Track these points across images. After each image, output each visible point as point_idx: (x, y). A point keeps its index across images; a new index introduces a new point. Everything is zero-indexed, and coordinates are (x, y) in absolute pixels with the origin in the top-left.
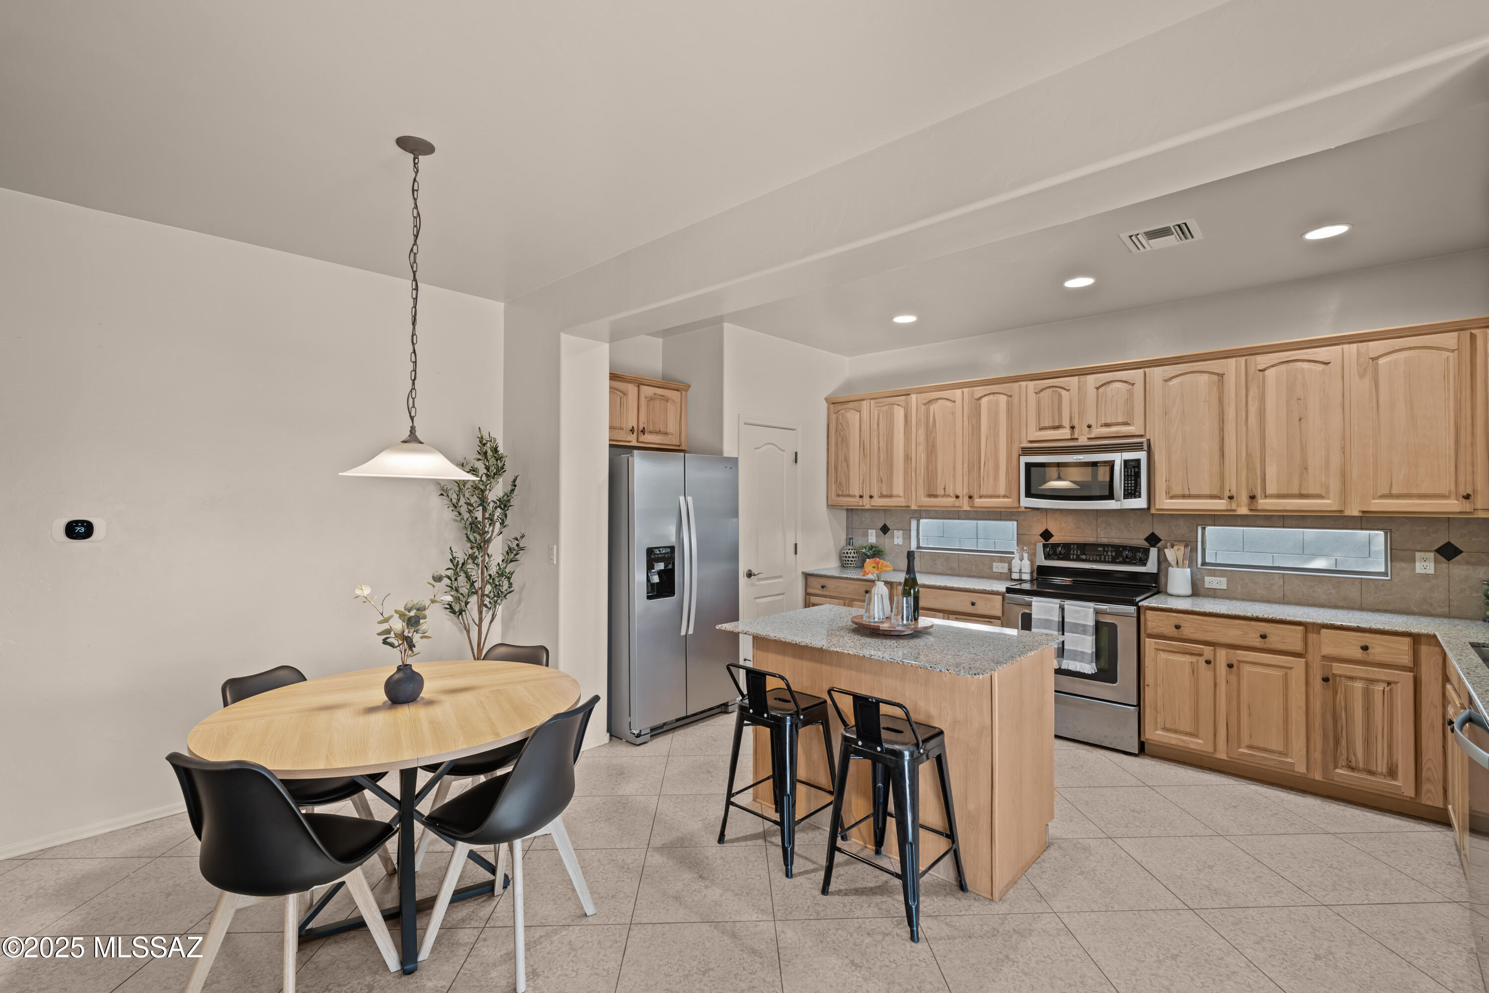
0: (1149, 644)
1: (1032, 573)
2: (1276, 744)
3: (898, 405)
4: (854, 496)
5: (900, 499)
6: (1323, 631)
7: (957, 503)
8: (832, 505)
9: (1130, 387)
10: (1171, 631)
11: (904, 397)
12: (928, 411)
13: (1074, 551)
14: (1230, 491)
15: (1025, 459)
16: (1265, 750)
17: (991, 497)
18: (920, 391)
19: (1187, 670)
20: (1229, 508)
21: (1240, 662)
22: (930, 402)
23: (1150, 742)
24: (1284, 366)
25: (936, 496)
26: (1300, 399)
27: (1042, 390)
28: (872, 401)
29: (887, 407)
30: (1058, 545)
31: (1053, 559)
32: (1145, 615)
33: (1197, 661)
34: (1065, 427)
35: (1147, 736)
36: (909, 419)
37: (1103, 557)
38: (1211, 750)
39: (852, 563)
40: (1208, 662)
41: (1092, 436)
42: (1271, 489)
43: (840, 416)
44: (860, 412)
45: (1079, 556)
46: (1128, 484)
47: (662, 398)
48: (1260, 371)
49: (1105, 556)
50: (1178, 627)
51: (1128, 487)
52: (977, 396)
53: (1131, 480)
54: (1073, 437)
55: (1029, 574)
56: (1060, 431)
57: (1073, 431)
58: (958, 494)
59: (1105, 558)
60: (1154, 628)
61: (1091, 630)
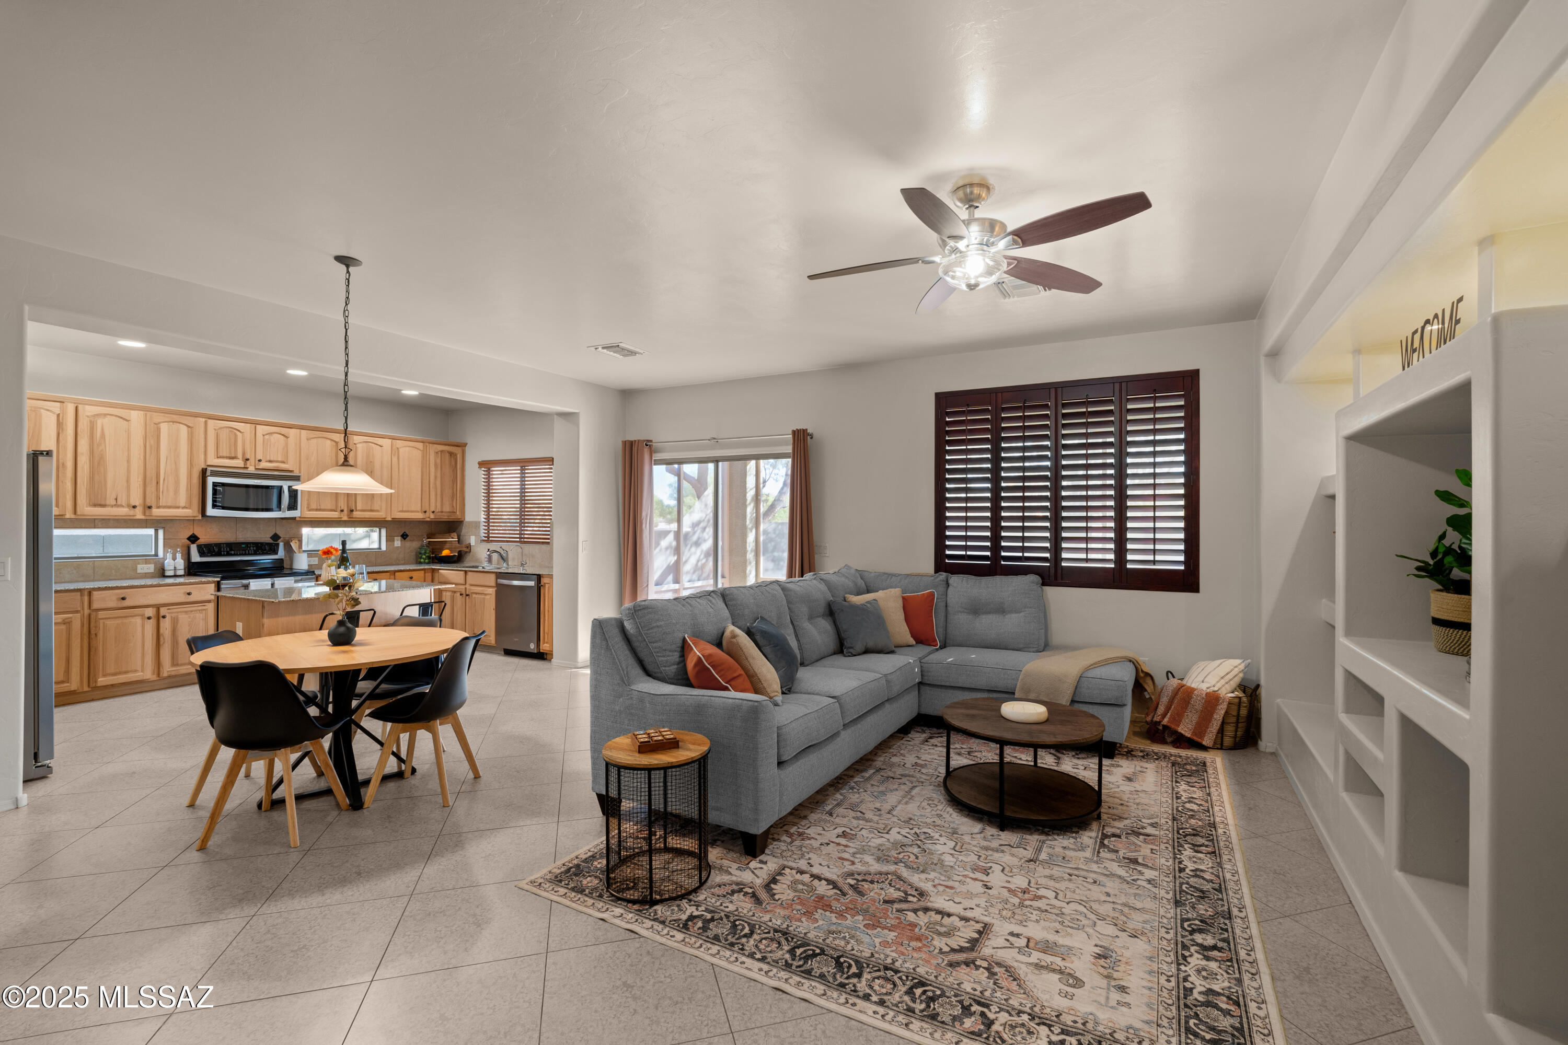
3: (48, 411)
7: (132, 512)
9: (287, 439)
11: (58, 404)
13: (224, 549)
14: (340, 507)
15: (212, 479)
17: (171, 507)
18: (81, 402)
24: (365, 444)
25: (103, 506)
27: (220, 428)
30: (207, 545)
31: (210, 557)
34: (238, 459)
41: (260, 467)
42: (358, 508)
45: (229, 552)
48: (355, 444)
49: (249, 551)
51: (290, 503)
52: (157, 421)
53: (292, 499)
54: (245, 466)
55: (185, 570)
56: (235, 461)
57: (246, 462)
58: (134, 505)
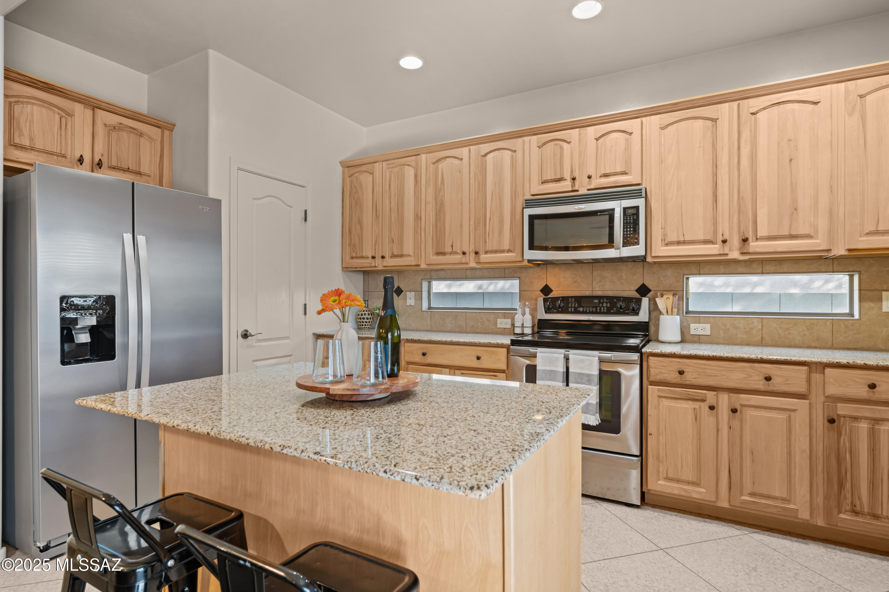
0: (652, 391)
1: (533, 327)
2: (779, 491)
3: (409, 165)
4: (367, 258)
5: (409, 258)
6: (828, 371)
7: (464, 259)
8: (346, 268)
9: (628, 136)
10: (674, 377)
11: (414, 157)
12: (437, 170)
13: (572, 304)
14: (723, 235)
15: (528, 212)
16: (768, 497)
17: (496, 252)
18: (429, 151)
19: (690, 416)
20: (722, 253)
21: (742, 406)
22: (439, 160)
23: (652, 492)
24: (776, 108)
25: (443, 254)
26: (790, 140)
27: (545, 144)
28: (384, 163)
29: (398, 168)
30: (557, 299)
31: (553, 313)
32: (648, 361)
33: (700, 407)
34: (566, 180)
35: (650, 487)
36: (419, 179)
37: (598, 308)
38: (713, 499)
39: (367, 324)
40: (712, 408)
41: (592, 187)
42: (762, 232)
43: (354, 179)
44: (372, 174)
45: (577, 308)
46: (627, 231)
47: (133, 131)
48: (753, 114)
49: (600, 308)
50: (681, 373)
51: (627, 234)
52: (483, 153)
53: (630, 228)
54: (574, 189)
55: (531, 328)
56: (562, 183)
57: (574, 182)
58: (465, 250)
59: (600, 310)
60: (657, 374)
61: (596, 380)
